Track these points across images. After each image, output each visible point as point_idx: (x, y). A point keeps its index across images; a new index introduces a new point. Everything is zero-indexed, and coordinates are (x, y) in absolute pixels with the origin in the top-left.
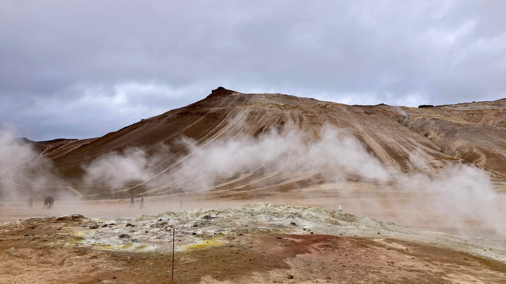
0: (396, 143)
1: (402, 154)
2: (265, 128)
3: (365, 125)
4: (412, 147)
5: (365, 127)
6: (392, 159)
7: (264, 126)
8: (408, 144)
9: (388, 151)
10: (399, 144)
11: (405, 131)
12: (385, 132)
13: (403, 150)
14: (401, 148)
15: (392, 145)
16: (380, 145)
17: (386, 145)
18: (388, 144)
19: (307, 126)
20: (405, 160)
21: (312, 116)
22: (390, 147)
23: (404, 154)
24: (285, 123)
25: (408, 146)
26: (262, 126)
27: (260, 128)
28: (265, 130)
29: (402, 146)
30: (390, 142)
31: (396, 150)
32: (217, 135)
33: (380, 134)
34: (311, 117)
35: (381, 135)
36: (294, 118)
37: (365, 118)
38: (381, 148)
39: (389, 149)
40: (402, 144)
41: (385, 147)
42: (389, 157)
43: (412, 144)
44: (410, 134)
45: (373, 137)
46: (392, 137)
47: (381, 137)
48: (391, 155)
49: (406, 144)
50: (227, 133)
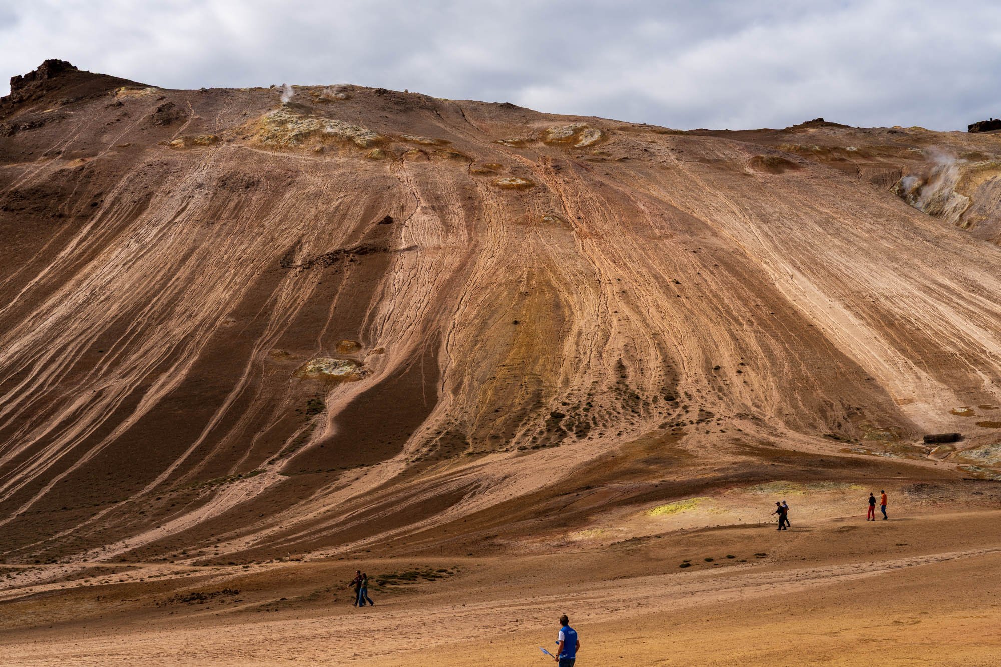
0: (917, 293)
1: (954, 345)
2: (305, 251)
3: (765, 219)
4: (988, 311)
5: (765, 227)
6: (916, 368)
7: (299, 242)
8: (967, 294)
9: (890, 331)
10: (930, 300)
11: (944, 236)
12: (860, 248)
13: (953, 327)
14: (942, 318)
15: (902, 305)
16: (848, 307)
17: (875, 307)
18: (883, 300)
19: (501, 233)
20: (974, 371)
21: (520, 188)
22: (893, 316)
23: (961, 344)
24: (400, 226)
25: (971, 308)
26: (286, 242)
27: (280, 252)
28: (304, 260)
29: (943, 308)
30: (889, 294)
31: (922, 327)
32: (66, 296)
33: (839, 258)
34: (514, 193)
35: (843, 261)
36: (438, 198)
37: (760, 188)
38: (856, 321)
39: (891, 324)
40: (940, 298)
41: (871, 316)
42: (900, 358)
43: (989, 298)
44: (973, 251)
45: (808, 272)
46: (896, 269)
47: (843, 268)
48: (904, 352)
49: (960, 296)
50: (114, 286)
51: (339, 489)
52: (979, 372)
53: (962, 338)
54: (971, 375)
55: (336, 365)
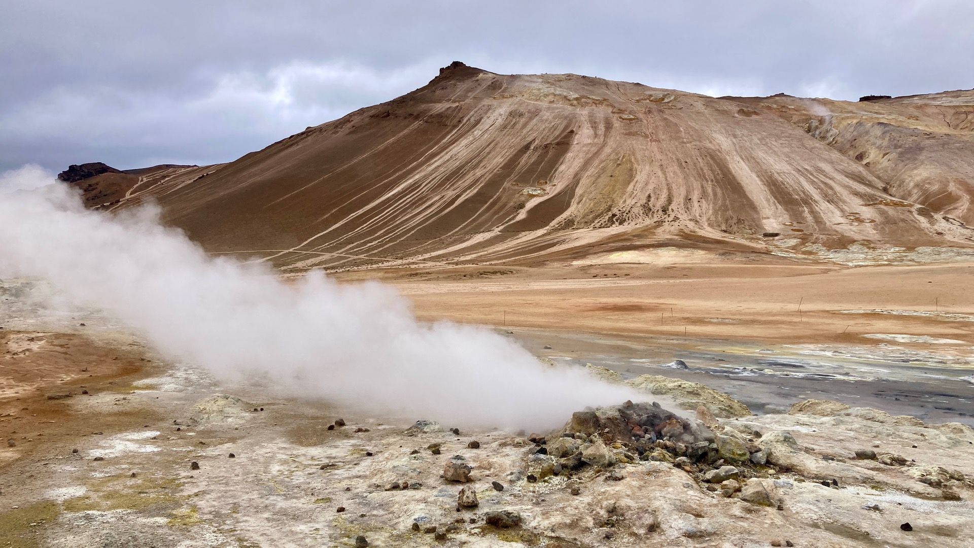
0: (793, 172)
1: (799, 195)
2: (536, 143)
3: (735, 136)
4: (822, 181)
5: (734, 140)
6: (778, 204)
7: (535, 139)
8: (815, 174)
9: (773, 187)
10: (797, 175)
11: (815, 147)
12: (774, 151)
13: (803, 188)
14: (800, 183)
15: (784, 177)
16: (758, 176)
17: (771, 177)
18: (775, 174)
19: (618, 138)
20: (803, 207)
21: (631, 119)
22: (777, 181)
23: (802, 195)
24: (577, 134)
25: (815, 180)
26: (529, 139)
27: (525, 143)
28: (534, 147)
29: (802, 180)
30: (779, 172)
31: (788, 186)
32: (441, 158)
33: (763, 155)
34: (628, 122)
35: (764, 156)
36: (595, 123)
37: (738, 123)
38: (760, 183)
39: (775, 185)
40: (803, 175)
41: (767, 181)
42: (772, 199)
43: (825, 176)
44: (825, 154)
45: (747, 162)
46: (787, 161)
47: (763, 159)
48: (775, 197)
49: (812, 174)
50: (459, 155)
51: (517, 239)
52: (805, 208)
53: (804, 193)
54: (800, 209)
55: (535, 190)
